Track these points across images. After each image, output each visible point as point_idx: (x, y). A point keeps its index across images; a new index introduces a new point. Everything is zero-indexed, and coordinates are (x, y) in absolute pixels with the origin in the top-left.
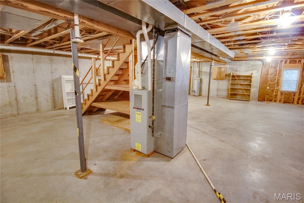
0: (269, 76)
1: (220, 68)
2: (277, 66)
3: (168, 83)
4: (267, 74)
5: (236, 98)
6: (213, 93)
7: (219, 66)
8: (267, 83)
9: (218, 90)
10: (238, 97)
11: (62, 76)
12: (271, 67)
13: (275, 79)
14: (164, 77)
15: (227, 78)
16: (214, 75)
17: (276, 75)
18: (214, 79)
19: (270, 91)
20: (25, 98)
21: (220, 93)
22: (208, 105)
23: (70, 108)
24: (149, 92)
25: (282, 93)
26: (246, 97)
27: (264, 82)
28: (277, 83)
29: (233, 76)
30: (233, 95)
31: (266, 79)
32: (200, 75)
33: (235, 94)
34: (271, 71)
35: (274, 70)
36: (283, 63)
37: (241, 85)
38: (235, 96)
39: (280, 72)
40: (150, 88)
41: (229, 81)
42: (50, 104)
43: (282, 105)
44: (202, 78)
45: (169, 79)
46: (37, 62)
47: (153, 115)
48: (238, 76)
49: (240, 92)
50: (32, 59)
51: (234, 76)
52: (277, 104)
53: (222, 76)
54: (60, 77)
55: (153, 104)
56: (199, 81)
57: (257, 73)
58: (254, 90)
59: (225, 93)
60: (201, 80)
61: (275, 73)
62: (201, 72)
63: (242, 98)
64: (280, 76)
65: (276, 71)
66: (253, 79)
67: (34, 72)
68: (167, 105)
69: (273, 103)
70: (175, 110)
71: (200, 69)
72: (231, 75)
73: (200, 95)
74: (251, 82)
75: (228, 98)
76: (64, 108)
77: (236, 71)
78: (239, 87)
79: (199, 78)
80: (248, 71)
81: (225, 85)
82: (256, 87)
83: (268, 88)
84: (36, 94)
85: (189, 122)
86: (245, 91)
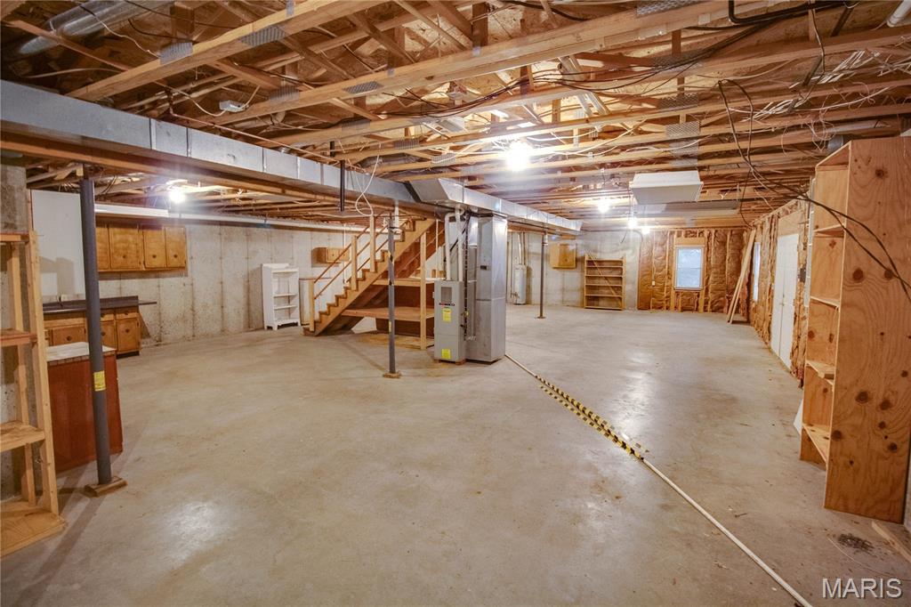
0: (654, 260)
1: (566, 245)
2: (665, 242)
3: (483, 272)
4: (650, 258)
5: (598, 305)
6: (553, 296)
7: (562, 242)
8: (650, 275)
9: (563, 290)
10: (602, 303)
11: (264, 265)
12: (656, 244)
13: (664, 267)
14: (478, 265)
15: (579, 265)
16: (555, 259)
17: (665, 259)
18: (555, 268)
19: (657, 289)
20: (205, 306)
21: (568, 297)
22: (541, 316)
23: (279, 327)
24: (461, 283)
25: (677, 293)
26: (616, 303)
27: (646, 272)
28: (668, 273)
29: (590, 262)
30: (592, 299)
31: (649, 267)
32: (527, 260)
33: (597, 298)
34: (657, 251)
35: (659, 248)
36: (675, 236)
37: (606, 278)
38: (596, 302)
39: (671, 252)
40: (461, 279)
41: (583, 271)
42: (242, 319)
43: (680, 314)
44: (531, 266)
45: (484, 268)
46: (225, 238)
47: (466, 310)
48: (600, 262)
49: (605, 293)
50: (220, 234)
51: (592, 261)
52: (672, 313)
53: (569, 261)
54: (259, 266)
55: (466, 296)
56: (525, 272)
57: (632, 255)
58: (630, 289)
59: (576, 297)
60: (529, 270)
61: (664, 255)
62: (529, 253)
63: (610, 305)
64: (672, 261)
65: (664, 251)
66: (626, 268)
67: (221, 258)
68: (482, 298)
69: (664, 312)
70: (492, 303)
71: (526, 246)
72: (587, 259)
73: (528, 302)
74: (621, 274)
75: (583, 307)
76: (263, 328)
77: (595, 251)
78: (603, 283)
79: (524, 267)
80: (616, 251)
81: (575, 279)
82: (633, 283)
83: (654, 283)
84: (222, 299)
85: (507, 338)
86: (613, 292)
